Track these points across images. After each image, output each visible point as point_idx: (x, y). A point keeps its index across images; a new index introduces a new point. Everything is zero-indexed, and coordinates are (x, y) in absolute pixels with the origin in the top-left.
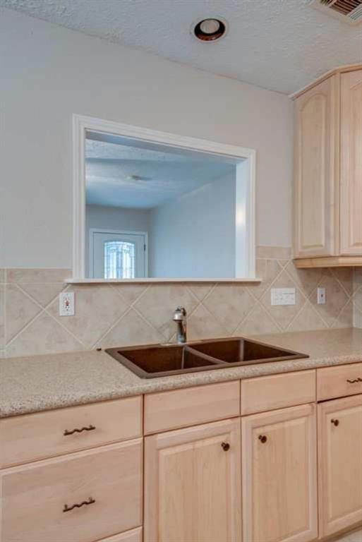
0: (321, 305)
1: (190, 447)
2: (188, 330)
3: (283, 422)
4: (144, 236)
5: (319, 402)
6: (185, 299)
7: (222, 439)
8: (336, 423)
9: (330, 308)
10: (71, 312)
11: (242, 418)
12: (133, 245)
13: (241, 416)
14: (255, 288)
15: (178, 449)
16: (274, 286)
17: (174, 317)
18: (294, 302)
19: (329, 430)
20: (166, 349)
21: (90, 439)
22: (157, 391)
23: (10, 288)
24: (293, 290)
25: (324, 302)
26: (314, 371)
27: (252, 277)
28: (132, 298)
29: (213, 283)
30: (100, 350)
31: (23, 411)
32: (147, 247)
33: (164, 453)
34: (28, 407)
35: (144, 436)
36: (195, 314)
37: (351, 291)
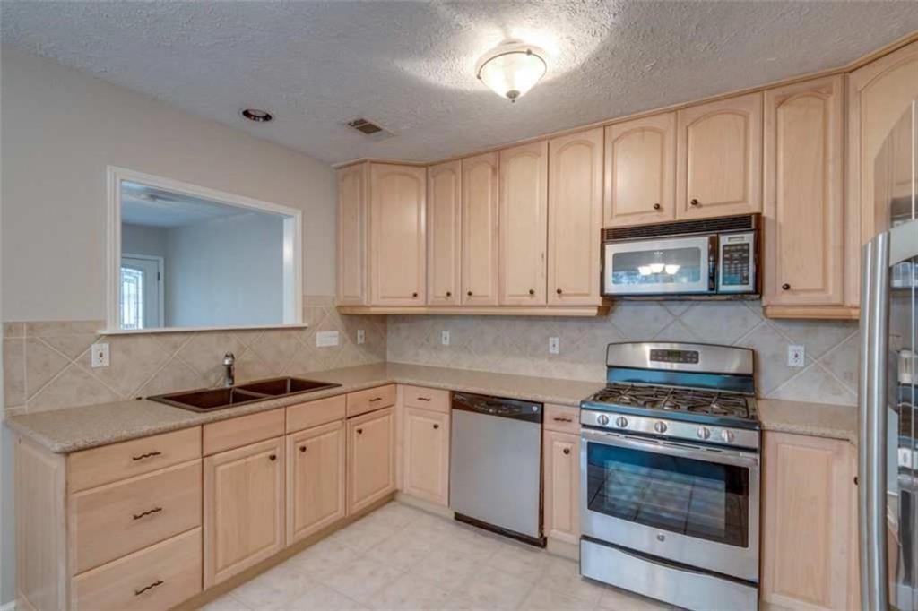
0: (361, 344)
1: (243, 461)
2: (236, 373)
3: (319, 435)
4: (158, 261)
5: (349, 418)
6: (232, 345)
7: (270, 453)
8: (360, 431)
9: (368, 346)
10: (106, 362)
11: (288, 437)
12: (140, 273)
13: (286, 434)
14: (301, 332)
15: (234, 464)
16: (321, 330)
17: (224, 361)
18: (336, 344)
19: (355, 438)
20: (212, 392)
21: (155, 463)
22: (215, 421)
23: (30, 341)
24: (336, 333)
25: (363, 341)
26: (344, 396)
27: (299, 323)
28: (175, 347)
29: (260, 330)
30: (140, 398)
31: (95, 444)
32: (162, 277)
33: (221, 468)
34: (100, 441)
35: (203, 457)
36: (241, 358)
37: (386, 332)
